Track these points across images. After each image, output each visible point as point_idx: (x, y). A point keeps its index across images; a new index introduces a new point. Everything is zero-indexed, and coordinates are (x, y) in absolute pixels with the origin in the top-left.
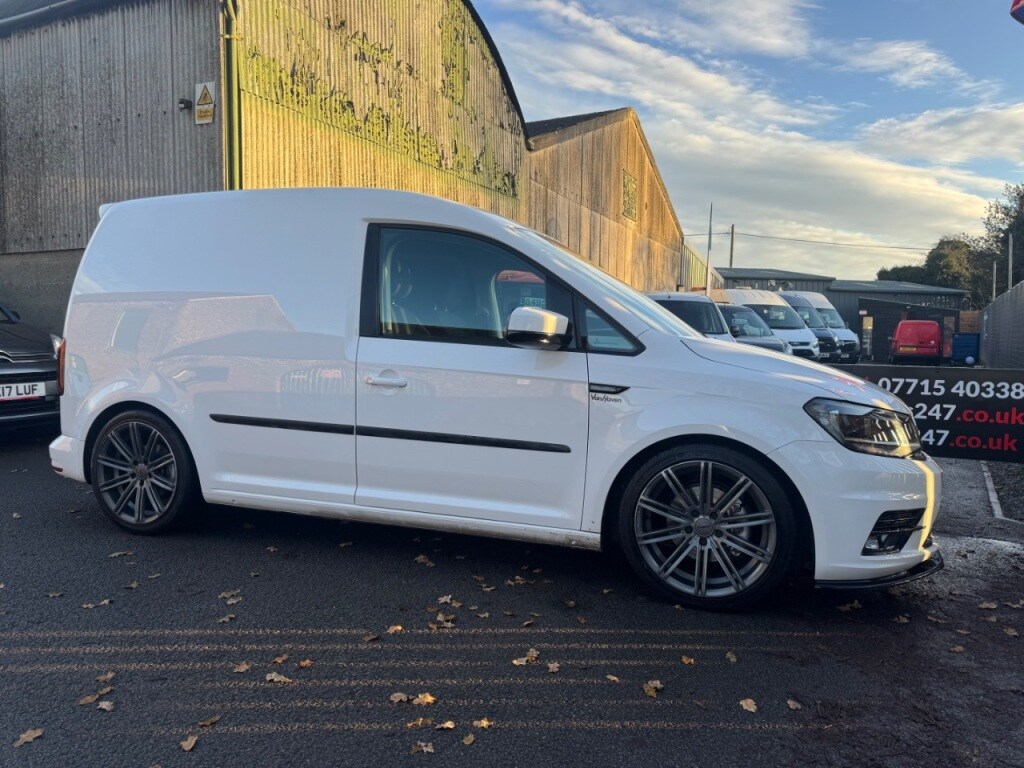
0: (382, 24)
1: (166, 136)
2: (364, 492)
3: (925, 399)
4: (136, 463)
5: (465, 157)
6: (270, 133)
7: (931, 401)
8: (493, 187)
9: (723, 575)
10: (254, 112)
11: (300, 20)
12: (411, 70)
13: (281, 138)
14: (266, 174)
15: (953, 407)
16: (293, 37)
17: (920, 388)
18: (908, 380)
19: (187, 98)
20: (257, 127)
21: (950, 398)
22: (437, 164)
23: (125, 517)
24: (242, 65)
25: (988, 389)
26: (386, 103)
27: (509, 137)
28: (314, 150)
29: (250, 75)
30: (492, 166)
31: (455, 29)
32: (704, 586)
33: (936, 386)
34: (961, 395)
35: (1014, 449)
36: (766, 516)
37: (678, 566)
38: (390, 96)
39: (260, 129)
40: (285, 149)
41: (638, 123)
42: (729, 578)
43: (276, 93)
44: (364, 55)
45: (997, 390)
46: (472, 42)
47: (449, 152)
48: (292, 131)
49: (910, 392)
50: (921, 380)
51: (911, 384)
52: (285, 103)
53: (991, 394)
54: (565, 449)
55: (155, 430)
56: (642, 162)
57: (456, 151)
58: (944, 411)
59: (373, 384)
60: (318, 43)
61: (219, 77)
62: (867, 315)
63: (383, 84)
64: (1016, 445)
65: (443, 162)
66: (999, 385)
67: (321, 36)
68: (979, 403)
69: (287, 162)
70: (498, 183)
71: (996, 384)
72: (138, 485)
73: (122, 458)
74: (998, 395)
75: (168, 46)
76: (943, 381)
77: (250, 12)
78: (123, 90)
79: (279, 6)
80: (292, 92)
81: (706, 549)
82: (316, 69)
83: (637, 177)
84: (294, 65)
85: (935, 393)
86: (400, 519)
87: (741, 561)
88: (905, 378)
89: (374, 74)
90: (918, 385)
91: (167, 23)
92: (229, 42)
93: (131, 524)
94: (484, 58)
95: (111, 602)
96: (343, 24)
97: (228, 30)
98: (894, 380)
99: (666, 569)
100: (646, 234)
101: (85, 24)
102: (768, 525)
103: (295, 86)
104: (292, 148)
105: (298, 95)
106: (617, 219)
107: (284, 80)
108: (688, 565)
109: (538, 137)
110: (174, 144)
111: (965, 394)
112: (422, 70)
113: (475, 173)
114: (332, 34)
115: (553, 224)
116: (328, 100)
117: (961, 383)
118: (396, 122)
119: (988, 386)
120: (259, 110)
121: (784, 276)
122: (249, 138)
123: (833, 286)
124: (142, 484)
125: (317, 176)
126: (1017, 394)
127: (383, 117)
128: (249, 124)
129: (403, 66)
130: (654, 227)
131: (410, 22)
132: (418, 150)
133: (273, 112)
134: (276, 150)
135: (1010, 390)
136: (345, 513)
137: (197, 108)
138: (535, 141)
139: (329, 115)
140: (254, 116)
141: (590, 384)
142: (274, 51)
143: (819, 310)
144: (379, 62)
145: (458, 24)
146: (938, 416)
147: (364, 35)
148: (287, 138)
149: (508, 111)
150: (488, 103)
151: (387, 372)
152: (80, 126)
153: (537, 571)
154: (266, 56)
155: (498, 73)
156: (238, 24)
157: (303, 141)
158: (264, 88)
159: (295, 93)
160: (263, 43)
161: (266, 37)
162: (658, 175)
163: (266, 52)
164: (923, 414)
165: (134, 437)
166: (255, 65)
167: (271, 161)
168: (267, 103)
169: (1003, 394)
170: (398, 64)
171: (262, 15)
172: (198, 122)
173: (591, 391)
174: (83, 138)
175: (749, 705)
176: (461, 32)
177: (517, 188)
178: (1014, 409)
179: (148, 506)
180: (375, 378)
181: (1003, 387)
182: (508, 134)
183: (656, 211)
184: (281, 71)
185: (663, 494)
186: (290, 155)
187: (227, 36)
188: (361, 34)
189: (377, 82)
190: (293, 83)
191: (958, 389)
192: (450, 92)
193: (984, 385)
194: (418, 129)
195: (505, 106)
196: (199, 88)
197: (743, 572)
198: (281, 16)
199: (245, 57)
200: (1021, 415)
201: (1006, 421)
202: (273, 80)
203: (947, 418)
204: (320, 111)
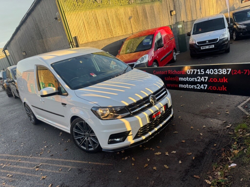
1: (56, 26)
3: (199, 75)
6: (75, 18)
7: (201, 76)
13: (78, 18)
14: (76, 29)
15: (207, 78)
17: (197, 72)
18: (194, 70)
19: (56, 17)
20: (71, 18)
21: (206, 75)
22: (128, 4)
24: (63, 7)
25: (216, 71)
28: (88, 17)
33: (202, 71)
34: (209, 74)
35: (226, 90)
39: (72, 18)
43: (74, 8)
45: (218, 72)
48: (80, 15)
49: (195, 73)
50: (197, 70)
51: (195, 71)
52: (76, 9)
54: (63, 116)
58: (205, 79)
61: (58, 10)
64: (226, 89)
65: (130, 2)
66: (219, 70)
68: (214, 76)
69: (81, 23)
71: (218, 70)
74: (219, 73)
75: (50, 6)
76: (203, 70)
78: (49, 18)
80: (78, 5)
85: (202, 73)
88: (193, 69)
90: (197, 71)
98: (191, 70)
101: (40, 4)
103: (78, 3)
104: (82, 19)
105: (80, 5)
107: (75, 3)
110: (58, 27)
111: (210, 73)
116: (89, 2)
117: (208, 70)
119: (216, 70)
120: (70, 14)
125: (91, 23)
126: (224, 73)
128: (68, 19)
132: (121, 3)
133: (74, 13)
134: (77, 21)
135: (222, 71)
137: (58, 19)
139: (90, 6)
140: (69, 16)
141: (62, 103)
146: (203, 80)
148: (80, 17)
157: (84, 16)
158: (70, 8)
159: (79, 5)
164: (200, 80)
166: (66, 4)
167: (77, 25)
168: (72, 11)
169: (220, 73)
172: (59, 22)
178: (224, 78)
181: (220, 70)
184: (73, 2)
186: (81, 21)
190: (77, 3)
191: (208, 72)
193: (215, 70)
196: (57, 14)
199: (63, 3)
200: (227, 79)
201: (222, 81)
202: (72, 5)
203: (206, 81)
204: (87, 6)
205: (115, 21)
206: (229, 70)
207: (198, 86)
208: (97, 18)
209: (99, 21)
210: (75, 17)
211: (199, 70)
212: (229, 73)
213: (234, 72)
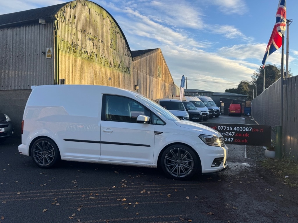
0: (95, 30)
1: (37, 61)
2: (102, 157)
3: (228, 131)
4: (43, 151)
5: (116, 64)
7: (229, 131)
8: (124, 71)
9: (183, 172)
10: (62, 55)
11: (74, 31)
12: (102, 42)
13: (69, 62)
14: (65, 71)
15: (234, 133)
16: (72, 35)
17: (227, 128)
18: (224, 127)
19: (44, 51)
20: (63, 59)
21: (233, 131)
22: (109, 66)
23: (40, 164)
24: (59, 43)
26: (95, 51)
27: (128, 58)
28: (77, 64)
29: (61, 46)
30: (123, 66)
31: (114, 30)
32: (179, 175)
33: (230, 128)
35: (247, 142)
36: (191, 160)
37: (174, 171)
38: (97, 49)
40: (70, 64)
41: (161, 52)
42: (184, 173)
43: (68, 50)
44: (90, 39)
45: (243, 129)
46: (118, 33)
47: (112, 63)
48: (72, 59)
49: (225, 129)
50: (227, 127)
51: (225, 128)
52: (70, 52)
53: (242, 130)
54: (149, 146)
55: (49, 143)
56: (162, 62)
57: (114, 62)
58: (232, 134)
59: (105, 132)
60: (78, 36)
61: (53, 47)
62: (222, 102)
63: (95, 46)
64: (247, 141)
65: (111, 65)
66: (244, 128)
67: (79, 35)
68: (239, 132)
69: (70, 68)
70: (125, 70)
71: (243, 128)
72: (44, 156)
73: (39, 149)
74: (243, 130)
75: (39, 37)
76: (232, 127)
77: (62, 29)
78: (25, 48)
79: (69, 27)
80: (72, 49)
81: (179, 167)
82: (78, 43)
83: (161, 67)
84: (72, 42)
85: (230, 130)
86: (111, 163)
87: (187, 169)
89: (93, 43)
90: (226, 128)
91: (38, 31)
92: (56, 38)
93: (42, 166)
94: (121, 37)
95: (46, 184)
96: (85, 31)
97: (56, 34)
98: (221, 127)
99: (171, 172)
100: (164, 81)
101: (14, 30)
102: (192, 161)
104: (72, 64)
105: (73, 50)
106: (156, 78)
107: (70, 46)
108: (176, 171)
109: (135, 57)
110: (40, 63)
112: (105, 41)
113: (119, 68)
114: (82, 33)
115: (139, 80)
116: (81, 51)
117: (236, 127)
118: (98, 55)
120: (63, 55)
121: (200, 91)
122: (61, 62)
123: (213, 94)
124: (45, 156)
125: (78, 71)
126: (247, 130)
127: (95, 54)
128: (61, 58)
129: (100, 41)
130: (166, 80)
131: (102, 29)
132: (104, 63)
133: (67, 55)
134: (68, 65)
135: (246, 129)
136: (97, 162)
137: (47, 54)
138: (134, 59)
139: (81, 55)
140: (62, 56)
141: (155, 132)
142: (67, 39)
143: (209, 101)
144: (94, 40)
145: (114, 29)
147: (90, 33)
148: (70, 61)
149: (127, 51)
150: (122, 49)
151: (108, 129)
152: (12, 57)
153: (143, 173)
154: (65, 41)
155: (125, 41)
156: (58, 32)
157: (75, 62)
158: (65, 49)
160: (65, 37)
161: (65, 36)
162: (167, 66)
163: (65, 40)
164: (228, 134)
165: (43, 144)
166: (63, 43)
169: (244, 130)
170: (99, 40)
171: (64, 30)
172: (47, 58)
173: (155, 133)
174: (12, 60)
175: (188, 198)
176: (115, 31)
177: (130, 71)
178: (247, 134)
179: (47, 161)
180: (105, 130)
182: (127, 57)
183: (166, 76)
184: (69, 44)
185: (170, 155)
186: (71, 66)
187: (56, 36)
188: (89, 33)
189: (93, 45)
190: (72, 47)
191: (235, 129)
192: (112, 47)
193: (240, 128)
194: (104, 57)
195: (126, 50)
196: (47, 49)
197: (187, 172)
198: (69, 30)
199: (60, 41)
200: (248, 134)
201: (245, 136)
202: (67, 47)
203: (233, 135)
204: (79, 54)
205: (97, 77)
206: (250, 129)
207: (226, 139)
208: (84, 68)
209: (85, 72)
210: (67, 60)
211: (228, 127)
212: (250, 131)
213: (253, 130)
